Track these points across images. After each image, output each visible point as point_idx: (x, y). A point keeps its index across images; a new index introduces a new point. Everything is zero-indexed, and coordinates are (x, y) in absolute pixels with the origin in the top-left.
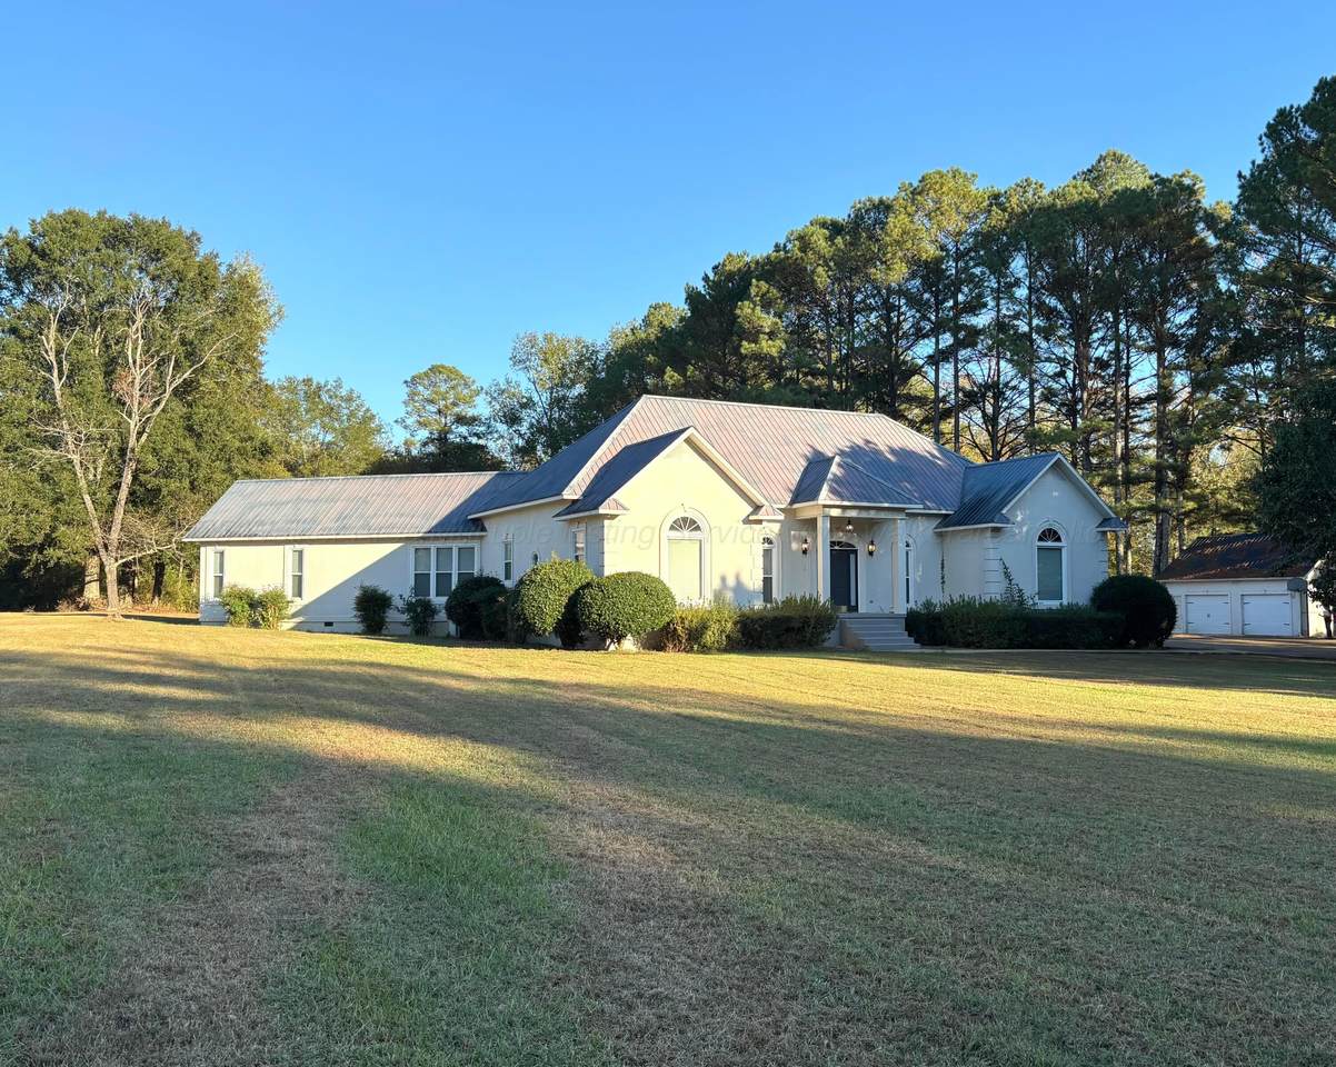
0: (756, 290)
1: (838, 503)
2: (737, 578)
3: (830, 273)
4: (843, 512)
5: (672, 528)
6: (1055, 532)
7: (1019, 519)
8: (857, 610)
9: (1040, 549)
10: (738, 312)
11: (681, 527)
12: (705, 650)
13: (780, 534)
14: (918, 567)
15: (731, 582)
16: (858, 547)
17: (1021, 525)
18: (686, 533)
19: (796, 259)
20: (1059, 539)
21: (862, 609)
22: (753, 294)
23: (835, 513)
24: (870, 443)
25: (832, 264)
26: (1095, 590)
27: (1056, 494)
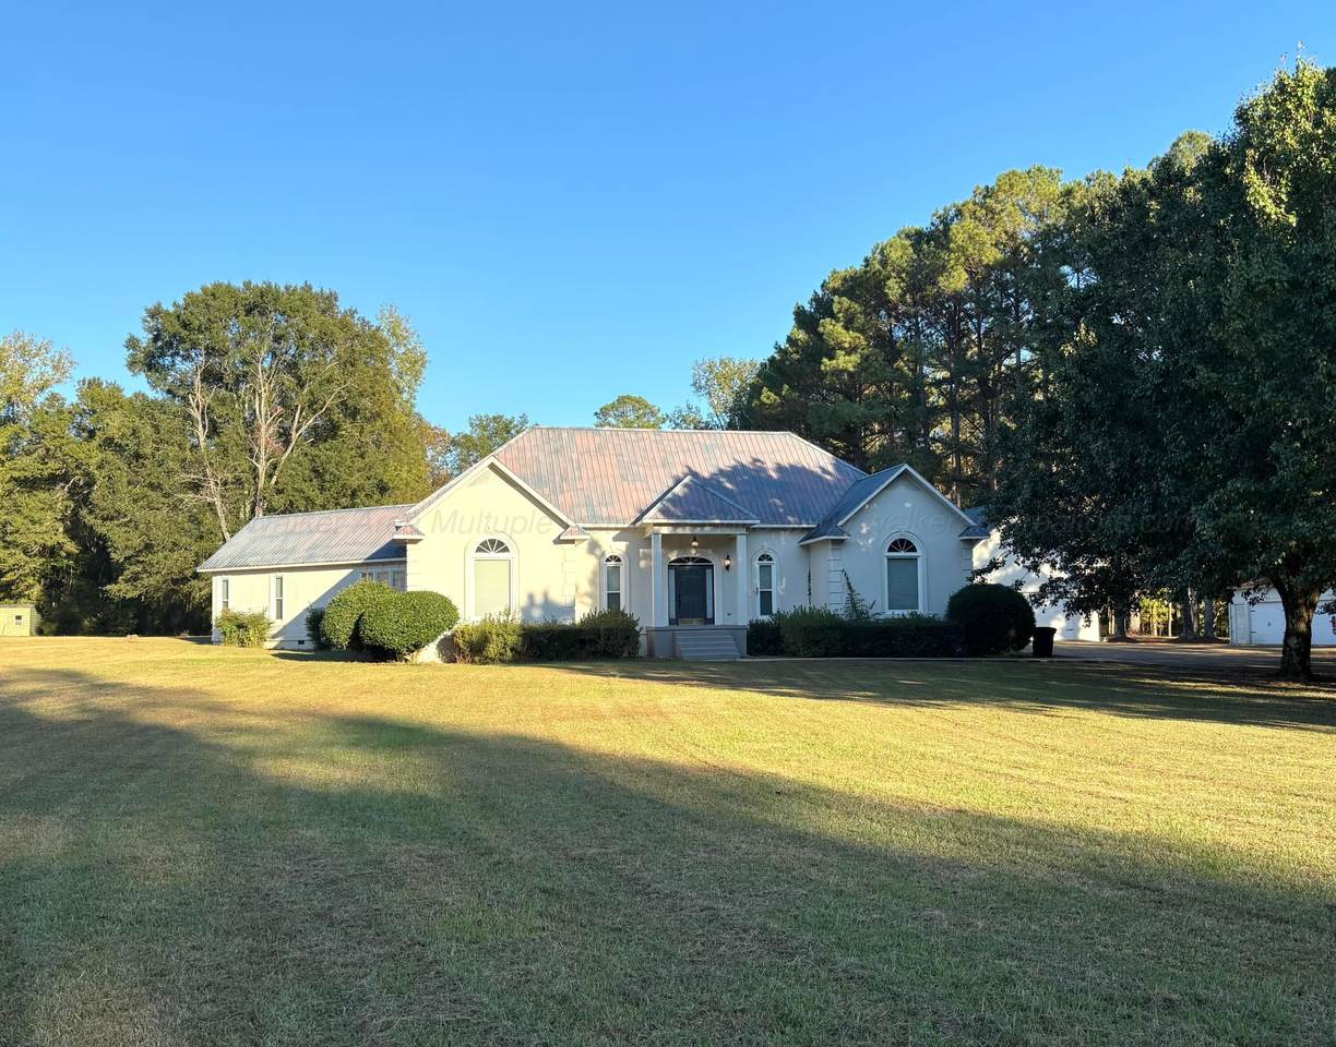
0: (839, 306)
1: (665, 521)
2: (546, 595)
3: (902, 285)
4: (675, 530)
5: (479, 550)
6: (909, 543)
7: (864, 531)
8: (713, 622)
9: (889, 559)
10: (821, 329)
11: (488, 548)
12: (486, 661)
13: (628, 552)
14: (782, 580)
15: (539, 599)
16: (713, 563)
17: (866, 537)
18: (493, 554)
19: (875, 273)
20: (914, 550)
21: (718, 622)
22: (836, 310)
23: (665, 530)
24: (759, 461)
25: (904, 275)
26: (953, 599)
27: (908, 505)
